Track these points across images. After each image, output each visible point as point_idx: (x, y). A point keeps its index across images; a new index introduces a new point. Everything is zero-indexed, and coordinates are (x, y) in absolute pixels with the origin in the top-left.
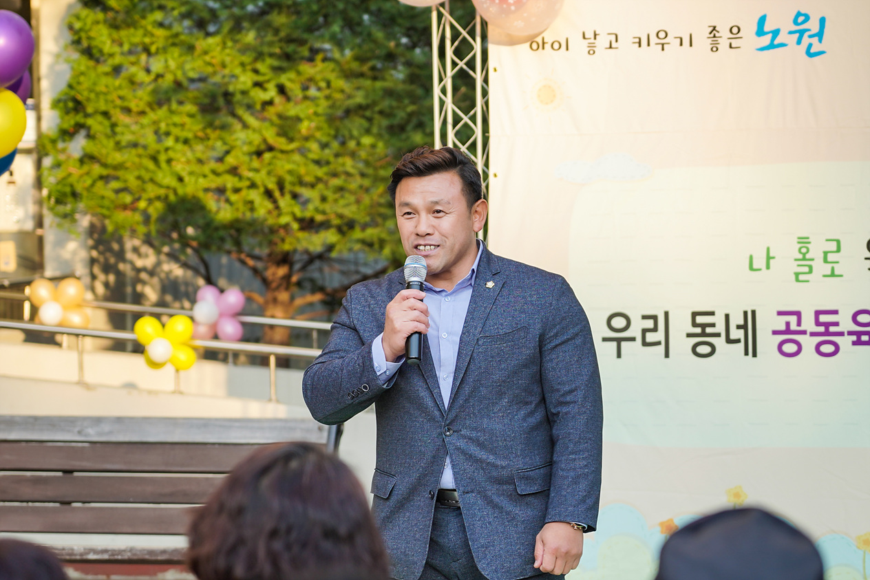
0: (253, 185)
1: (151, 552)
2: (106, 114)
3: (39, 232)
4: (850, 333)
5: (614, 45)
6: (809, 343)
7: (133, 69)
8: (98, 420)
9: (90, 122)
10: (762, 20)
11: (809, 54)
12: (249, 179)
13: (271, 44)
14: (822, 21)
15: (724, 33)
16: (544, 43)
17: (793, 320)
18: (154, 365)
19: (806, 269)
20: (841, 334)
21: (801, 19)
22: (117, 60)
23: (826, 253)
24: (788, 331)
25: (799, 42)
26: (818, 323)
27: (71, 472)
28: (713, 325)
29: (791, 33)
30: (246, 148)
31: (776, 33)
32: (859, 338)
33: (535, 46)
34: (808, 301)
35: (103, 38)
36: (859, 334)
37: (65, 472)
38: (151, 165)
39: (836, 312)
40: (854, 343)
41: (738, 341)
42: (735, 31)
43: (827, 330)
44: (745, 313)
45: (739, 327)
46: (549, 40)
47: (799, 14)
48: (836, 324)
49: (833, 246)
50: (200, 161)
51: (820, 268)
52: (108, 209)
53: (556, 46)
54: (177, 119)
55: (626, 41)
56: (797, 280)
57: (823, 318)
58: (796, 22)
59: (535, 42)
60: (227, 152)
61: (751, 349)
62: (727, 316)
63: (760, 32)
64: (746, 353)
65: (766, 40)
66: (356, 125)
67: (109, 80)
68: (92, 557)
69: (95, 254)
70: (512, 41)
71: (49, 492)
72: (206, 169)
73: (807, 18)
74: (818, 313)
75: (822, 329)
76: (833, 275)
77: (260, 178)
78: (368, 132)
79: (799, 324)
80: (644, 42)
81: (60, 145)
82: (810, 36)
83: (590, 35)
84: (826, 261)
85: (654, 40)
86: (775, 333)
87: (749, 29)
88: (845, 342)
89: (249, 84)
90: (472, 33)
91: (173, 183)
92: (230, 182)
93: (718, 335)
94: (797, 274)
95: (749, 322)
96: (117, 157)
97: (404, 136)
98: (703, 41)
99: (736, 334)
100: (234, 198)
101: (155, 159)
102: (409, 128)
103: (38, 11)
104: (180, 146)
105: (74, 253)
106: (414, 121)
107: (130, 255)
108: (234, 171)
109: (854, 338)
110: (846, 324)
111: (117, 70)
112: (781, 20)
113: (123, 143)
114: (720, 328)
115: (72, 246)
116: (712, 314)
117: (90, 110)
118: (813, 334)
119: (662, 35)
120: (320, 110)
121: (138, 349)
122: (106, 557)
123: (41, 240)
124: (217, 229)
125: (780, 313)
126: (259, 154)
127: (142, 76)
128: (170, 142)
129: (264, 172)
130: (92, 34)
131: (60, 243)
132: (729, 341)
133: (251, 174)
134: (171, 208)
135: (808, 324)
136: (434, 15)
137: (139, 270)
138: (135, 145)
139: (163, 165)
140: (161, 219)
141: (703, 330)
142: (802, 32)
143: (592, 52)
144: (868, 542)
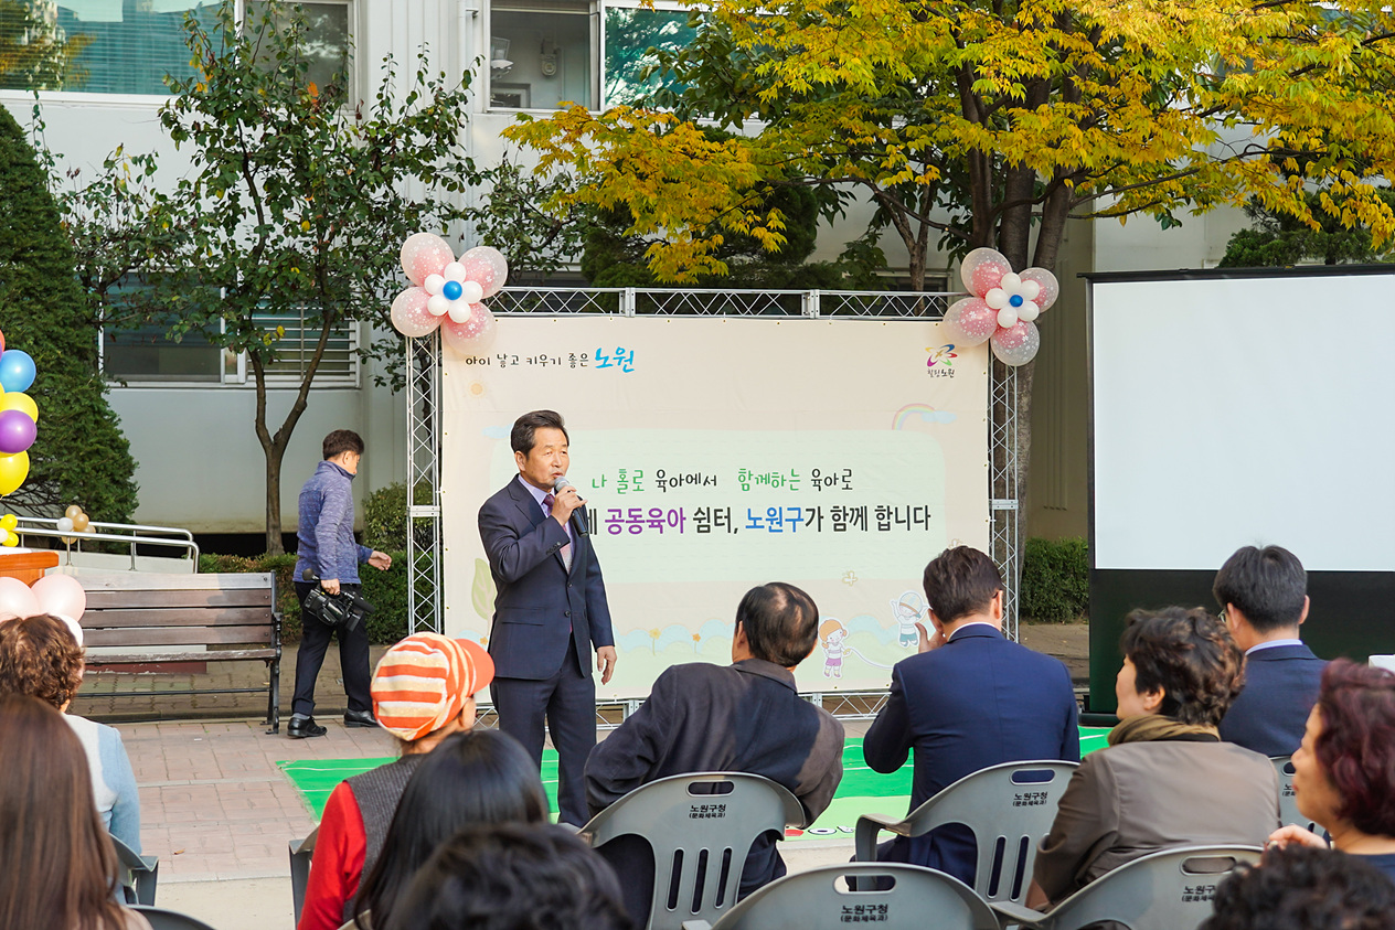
4: (648, 521)
5: (516, 362)
6: (625, 526)
10: (599, 351)
11: (625, 370)
14: (632, 353)
15: (578, 357)
16: (475, 360)
17: (617, 514)
19: (624, 487)
20: (643, 522)
21: (620, 351)
23: (635, 478)
24: (614, 520)
25: (619, 364)
26: (630, 516)
29: (614, 359)
31: (606, 358)
32: (652, 524)
33: (471, 362)
34: (625, 504)
36: (652, 521)
39: (640, 510)
40: (649, 527)
42: (584, 357)
43: (635, 519)
46: (478, 358)
47: (619, 349)
48: (640, 516)
49: (639, 474)
51: (632, 486)
53: (482, 362)
55: (523, 361)
56: (618, 492)
57: (633, 513)
58: (617, 353)
61: (594, 530)
63: (598, 358)
65: (601, 362)
68: (158, 659)
73: (624, 351)
74: (630, 510)
75: (632, 519)
76: (638, 490)
79: (620, 516)
80: (533, 361)
82: (625, 361)
83: (502, 356)
84: (634, 482)
85: (539, 360)
86: (606, 521)
87: (592, 356)
88: (645, 526)
94: (619, 489)
95: (593, 515)
98: (566, 362)
109: (650, 524)
110: (646, 516)
112: (611, 353)
118: (627, 522)
119: (544, 358)
125: (610, 511)
135: (625, 516)
142: (621, 359)
143: (503, 366)
144: (655, 633)
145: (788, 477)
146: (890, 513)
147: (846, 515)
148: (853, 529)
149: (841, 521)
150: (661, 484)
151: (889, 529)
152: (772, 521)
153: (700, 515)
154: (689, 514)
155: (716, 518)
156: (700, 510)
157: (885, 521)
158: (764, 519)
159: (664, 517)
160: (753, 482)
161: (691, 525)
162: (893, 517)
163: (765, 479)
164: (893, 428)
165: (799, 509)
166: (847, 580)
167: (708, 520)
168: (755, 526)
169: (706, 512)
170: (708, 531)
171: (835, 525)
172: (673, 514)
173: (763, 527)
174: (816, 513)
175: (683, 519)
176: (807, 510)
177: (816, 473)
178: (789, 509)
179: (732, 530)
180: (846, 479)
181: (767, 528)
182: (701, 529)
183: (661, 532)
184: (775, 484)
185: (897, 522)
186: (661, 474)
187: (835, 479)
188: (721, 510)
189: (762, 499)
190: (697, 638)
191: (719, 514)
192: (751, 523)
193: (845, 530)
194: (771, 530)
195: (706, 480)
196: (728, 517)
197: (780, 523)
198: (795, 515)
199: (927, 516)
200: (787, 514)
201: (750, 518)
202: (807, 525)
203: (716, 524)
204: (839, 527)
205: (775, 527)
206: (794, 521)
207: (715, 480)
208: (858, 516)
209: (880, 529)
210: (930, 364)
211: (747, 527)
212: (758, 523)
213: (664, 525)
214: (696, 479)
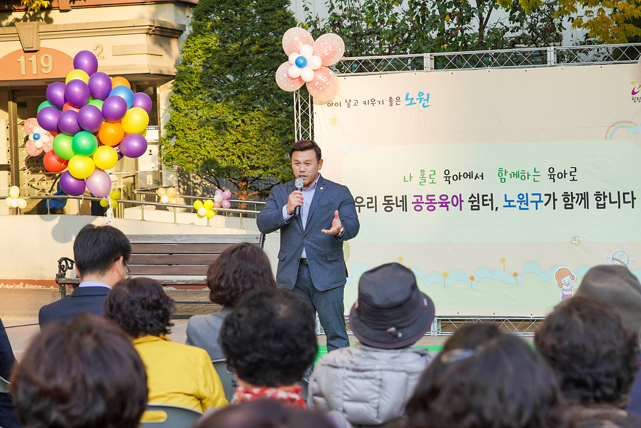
0: (234, 154)
1: (199, 281)
2: (182, 130)
3: (160, 171)
4: (439, 203)
5: (356, 104)
6: (425, 206)
7: (192, 115)
8: (181, 236)
9: (177, 133)
10: (407, 95)
11: (424, 106)
12: (232, 152)
13: (239, 105)
14: (428, 95)
15: (394, 99)
16: (332, 104)
17: (419, 198)
18: (201, 217)
19: (424, 181)
20: (436, 203)
21: (421, 94)
22: (186, 111)
23: (430, 175)
24: (417, 202)
25: (420, 102)
26: (428, 199)
27: (172, 254)
28: (392, 201)
29: (417, 99)
30: (231, 141)
31: (412, 99)
32: (442, 204)
33: (329, 105)
34: (424, 191)
35: (181, 104)
36: (442, 203)
37: (169, 254)
38: (199, 148)
39: (434, 196)
40: (440, 206)
41: (401, 206)
42: (398, 99)
43: (431, 202)
44: (403, 196)
45: (400, 201)
46: (334, 103)
47: (420, 93)
48: (434, 200)
49: (433, 173)
50: (215, 146)
51: (428, 180)
52: (184, 163)
53: (337, 105)
54: (207, 132)
55: (360, 103)
56: (420, 185)
57: (429, 198)
58: (419, 96)
59: (330, 104)
60: (225, 143)
61: (405, 209)
62: (396, 197)
63: (407, 99)
64: (403, 210)
65: (409, 102)
66: (269, 133)
67: (184, 118)
68: (179, 283)
69: (180, 178)
70: (321, 103)
71: (164, 261)
72: (217, 149)
73: (423, 94)
74: (428, 196)
75: (429, 201)
76: (433, 183)
77: (235, 152)
78: (273, 135)
79: (421, 200)
80: (367, 103)
81: (167, 141)
82: (424, 100)
83: (348, 101)
84: (430, 178)
85: (370, 102)
86: (413, 203)
87: (403, 98)
88: (437, 206)
89: (232, 119)
90: (308, 101)
91: (207, 154)
92: (226, 153)
93: (394, 204)
94: (420, 183)
95: (404, 199)
96: (187, 145)
97: (285, 137)
98: (387, 103)
99: (400, 203)
100: (227, 159)
101: (200, 145)
102: (287, 134)
103: (159, 94)
104: (208, 141)
105: (173, 178)
106: (289, 131)
107: (192, 179)
108: (227, 149)
109: (440, 204)
110: (438, 200)
111: (186, 115)
112: (414, 95)
113: (189, 140)
114: (394, 202)
115: (172, 176)
116: (392, 197)
117: (177, 129)
118: (426, 203)
119: (373, 100)
120: (256, 128)
121: (195, 211)
122: (184, 283)
123: (161, 173)
124: (221, 169)
125: (414, 196)
126: (236, 143)
127: (195, 117)
128: (205, 140)
129: (237, 150)
130: (178, 103)
131: (168, 175)
132: (397, 206)
133: (233, 151)
134: (205, 162)
135: (424, 200)
136: (295, 94)
137: (195, 184)
138: (193, 141)
139: (203, 148)
140: (202, 166)
141: (388, 202)
142: (421, 99)
143: (349, 107)
144: (446, 275)
145: (532, 173)
146: (605, 197)
147: (573, 198)
148: (578, 208)
149: (570, 202)
150: (447, 178)
151: (604, 208)
152: (521, 202)
153: (473, 199)
154: (465, 198)
155: (483, 200)
156: (472, 196)
157: (602, 202)
158: (516, 201)
159: (449, 200)
160: (507, 177)
161: (467, 205)
162: (607, 199)
163: (516, 175)
164: (605, 139)
165: (540, 195)
166: (574, 242)
167: (478, 202)
168: (509, 206)
169: (476, 196)
170: (478, 209)
171: (565, 205)
172: (455, 198)
173: (515, 206)
174: (552, 197)
175: (462, 201)
176: (546, 195)
177: (551, 170)
178: (533, 194)
179: (494, 209)
180: (573, 174)
181: (518, 207)
182: (474, 208)
183: (448, 210)
184: (523, 178)
185: (611, 202)
186: (447, 172)
187: (565, 174)
188: (487, 196)
189: (514, 187)
190: (472, 278)
191: (485, 198)
192: (507, 204)
193: (572, 208)
194: (520, 208)
195: (477, 176)
196: (491, 200)
197: (527, 204)
198: (537, 198)
199: (633, 199)
200: (531, 198)
201: (506, 201)
202: (546, 205)
203: (484, 205)
204: (568, 206)
205: (523, 206)
206: (537, 202)
207: (482, 176)
208: (582, 199)
209: (598, 208)
210: (634, 93)
211: (504, 206)
212: (512, 204)
213: (450, 205)
214: (470, 175)
